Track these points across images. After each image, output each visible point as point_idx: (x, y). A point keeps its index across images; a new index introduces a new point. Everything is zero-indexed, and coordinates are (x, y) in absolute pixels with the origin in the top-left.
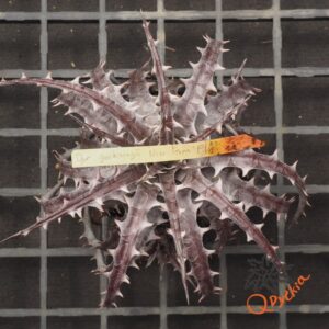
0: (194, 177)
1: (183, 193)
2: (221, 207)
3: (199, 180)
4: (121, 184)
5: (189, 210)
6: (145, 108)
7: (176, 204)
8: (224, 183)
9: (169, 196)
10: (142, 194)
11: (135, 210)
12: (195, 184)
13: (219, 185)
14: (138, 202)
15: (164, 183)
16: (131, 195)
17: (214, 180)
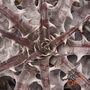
0: (63, 62)
1: (55, 73)
2: (81, 84)
3: (66, 64)
4: (11, 66)
5: (58, 84)
6: (32, 15)
7: (49, 81)
8: (83, 66)
9: (44, 75)
10: (26, 73)
11: (20, 84)
12: (63, 67)
13: (80, 68)
14: (23, 78)
15: (41, 66)
16: (18, 73)
17: (77, 64)
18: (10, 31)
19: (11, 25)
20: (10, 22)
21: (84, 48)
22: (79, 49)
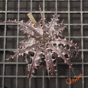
0: (51, 46)
1: (49, 50)
2: (58, 54)
3: (53, 47)
4: (33, 47)
5: (50, 54)
7: (47, 53)
8: (59, 48)
9: (45, 51)
10: (38, 50)
11: (36, 54)
12: (51, 48)
13: (58, 48)
14: (37, 52)
15: (44, 48)
16: (35, 51)
17: (56, 47)
18: (33, 35)
19: (33, 33)
20: (33, 32)
21: (59, 41)
22: (57, 41)
